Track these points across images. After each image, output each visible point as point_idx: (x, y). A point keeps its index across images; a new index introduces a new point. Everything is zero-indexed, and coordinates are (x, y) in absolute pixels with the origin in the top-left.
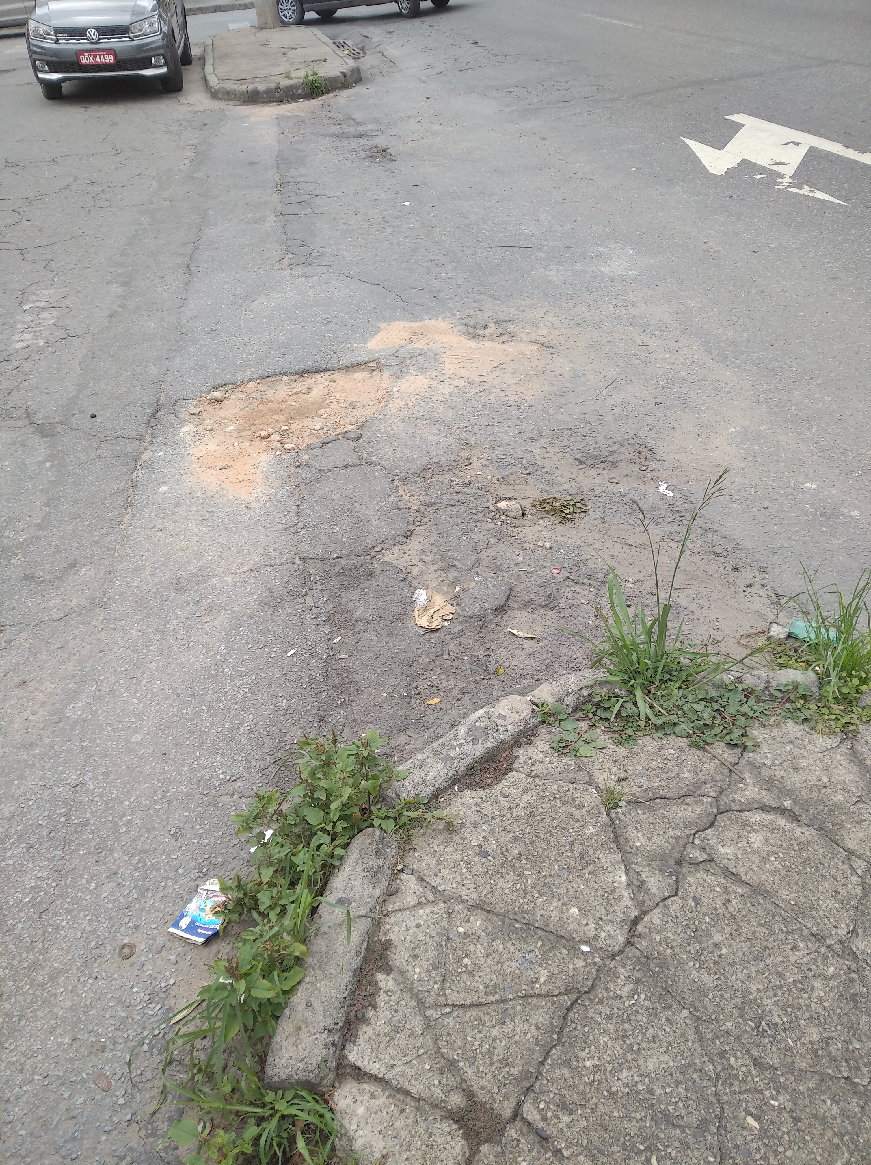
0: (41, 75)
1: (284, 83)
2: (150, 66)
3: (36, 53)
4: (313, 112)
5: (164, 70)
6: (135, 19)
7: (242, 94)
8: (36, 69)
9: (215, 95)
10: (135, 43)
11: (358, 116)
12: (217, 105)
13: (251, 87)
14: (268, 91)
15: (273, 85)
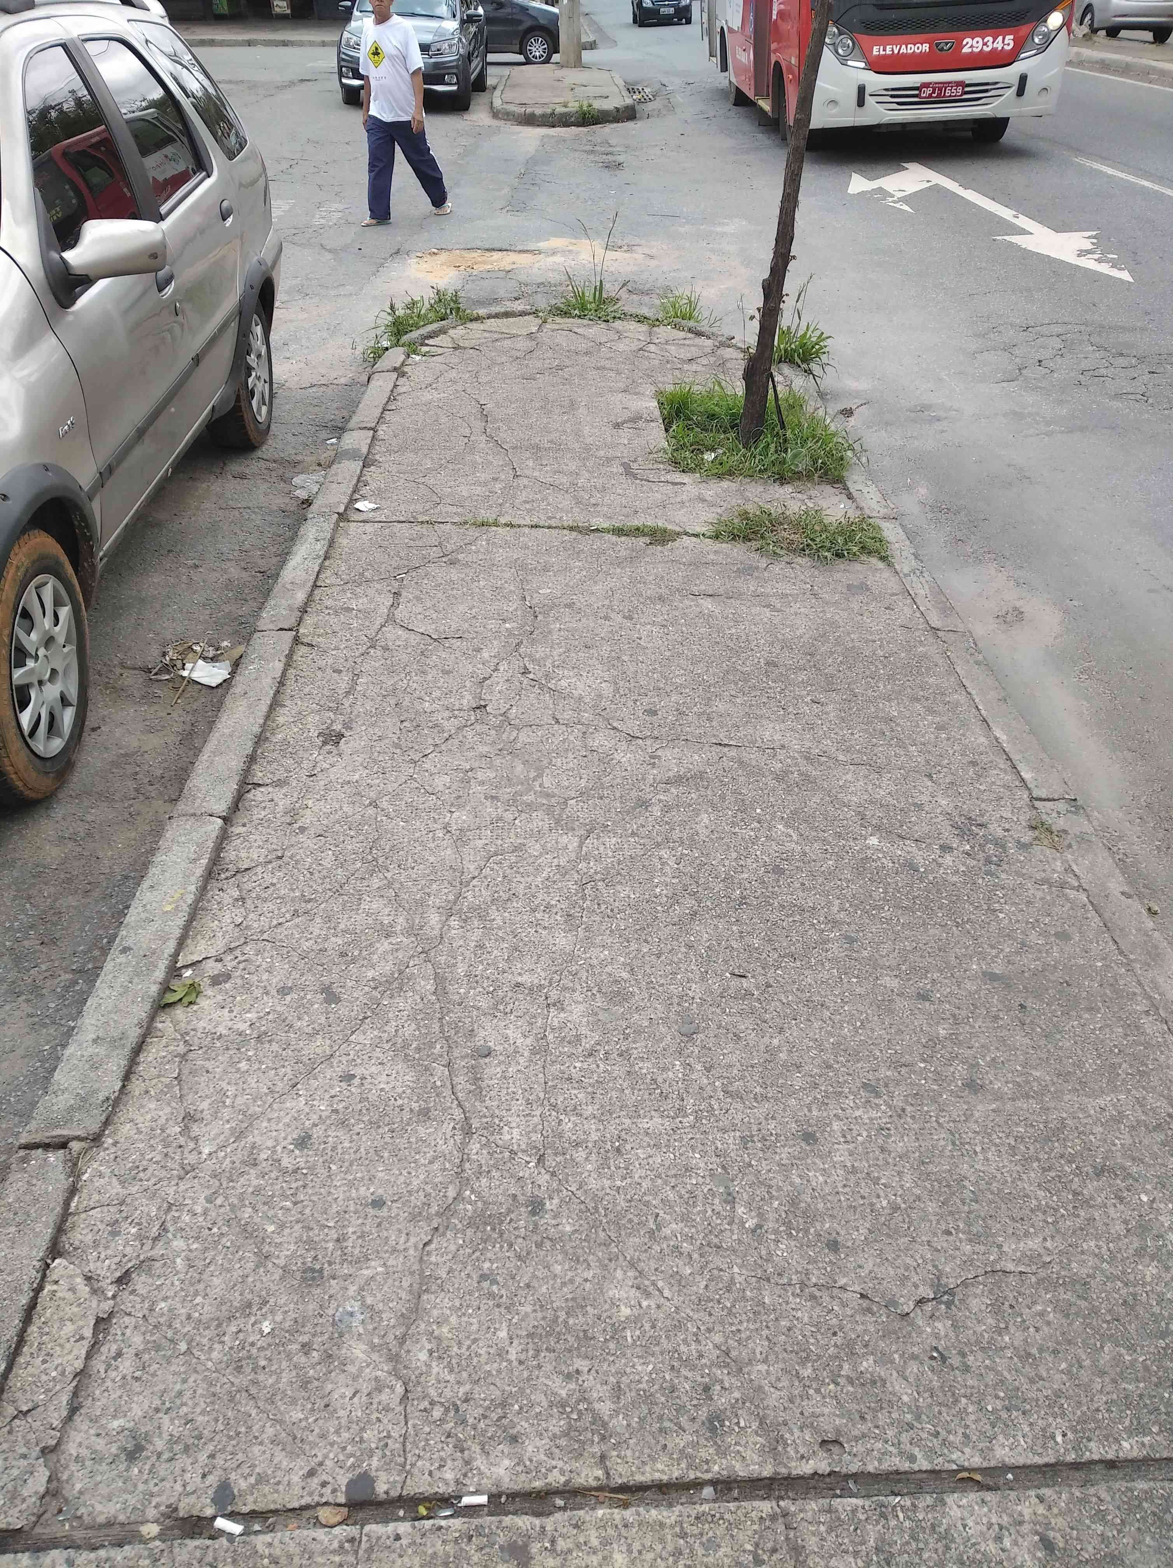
0: (344, 81)
1: (560, 110)
2: (442, 82)
3: (344, 60)
4: (576, 135)
5: (455, 88)
6: (437, 39)
7: (520, 115)
8: (341, 75)
9: (495, 114)
10: (433, 60)
11: (613, 142)
12: (496, 123)
13: (529, 110)
14: (543, 116)
15: (549, 111)
